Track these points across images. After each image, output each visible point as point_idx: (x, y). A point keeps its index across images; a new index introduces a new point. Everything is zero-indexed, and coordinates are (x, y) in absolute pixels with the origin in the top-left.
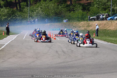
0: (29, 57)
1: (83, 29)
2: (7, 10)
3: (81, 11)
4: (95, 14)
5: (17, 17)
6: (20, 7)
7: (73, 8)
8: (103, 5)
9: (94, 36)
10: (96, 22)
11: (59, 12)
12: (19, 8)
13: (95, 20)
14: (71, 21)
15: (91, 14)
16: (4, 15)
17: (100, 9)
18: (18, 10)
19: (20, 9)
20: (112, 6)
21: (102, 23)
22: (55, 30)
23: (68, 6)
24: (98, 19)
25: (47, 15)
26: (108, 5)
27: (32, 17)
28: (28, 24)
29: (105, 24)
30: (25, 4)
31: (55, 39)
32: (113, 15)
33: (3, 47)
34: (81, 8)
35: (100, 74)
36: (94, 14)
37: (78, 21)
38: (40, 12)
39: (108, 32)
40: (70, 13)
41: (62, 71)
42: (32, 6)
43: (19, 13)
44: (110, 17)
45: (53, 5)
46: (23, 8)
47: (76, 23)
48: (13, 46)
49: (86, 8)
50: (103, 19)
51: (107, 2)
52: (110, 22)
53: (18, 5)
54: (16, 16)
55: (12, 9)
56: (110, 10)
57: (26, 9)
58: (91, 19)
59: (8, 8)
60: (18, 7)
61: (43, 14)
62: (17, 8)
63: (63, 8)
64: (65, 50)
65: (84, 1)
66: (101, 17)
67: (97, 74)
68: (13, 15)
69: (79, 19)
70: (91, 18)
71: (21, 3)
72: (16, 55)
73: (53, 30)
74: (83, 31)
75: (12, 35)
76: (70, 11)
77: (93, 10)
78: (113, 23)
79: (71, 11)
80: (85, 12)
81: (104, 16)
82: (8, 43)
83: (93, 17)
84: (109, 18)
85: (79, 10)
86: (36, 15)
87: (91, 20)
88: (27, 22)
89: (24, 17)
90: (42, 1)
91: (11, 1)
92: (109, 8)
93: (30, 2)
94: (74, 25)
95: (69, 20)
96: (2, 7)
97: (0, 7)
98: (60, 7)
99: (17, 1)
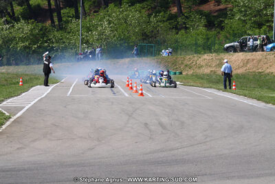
0: (81, 137)
1: (207, 71)
2: (30, 27)
3: (202, 29)
4: (235, 36)
5: (53, 43)
6: (60, 19)
7: (185, 23)
8: (255, 16)
9: (234, 87)
10: (240, 56)
11: (152, 31)
12: (57, 23)
13: (235, 51)
14: (179, 52)
15: (227, 38)
16: (23, 39)
17: (248, 26)
18: (54, 26)
19: (59, 25)
21: (253, 57)
24: (243, 47)
25: (122, 39)
26: (266, 15)
27: (87, 42)
28: (79, 60)
29: (260, 60)
30: (73, 11)
31: (142, 94)
33: (19, 114)
34: (203, 21)
35: (248, 178)
37: (197, 52)
38: (108, 32)
39: (267, 78)
40: (177, 33)
41: (159, 171)
42: (88, 18)
43: (58, 34)
44: (271, 43)
45: (137, 15)
46: (67, 22)
47: (191, 56)
48: (43, 110)
49: (214, 22)
50: (254, 49)
51: (265, 8)
52: (271, 56)
53: (55, 14)
54: (50, 40)
55: (40, 25)
56: (271, 27)
57: (73, 25)
58: (228, 47)
59: (33, 23)
60: (56, 20)
61: (114, 36)
62: (53, 22)
63: (160, 22)
64: (165, 120)
65: (210, 7)
66: (250, 43)
67: (240, 177)
68: (43, 38)
69: (200, 49)
70: (228, 45)
71: (62, 11)
72: (51, 133)
74: (208, 75)
75: (40, 85)
76: (176, 28)
77: (231, 28)
79: (180, 29)
80: (213, 32)
81: (258, 42)
82: (32, 103)
83: (232, 44)
84: (270, 46)
85: (198, 26)
86: (98, 40)
87: (227, 50)
88: (77, 54)
89: (69, 43)
90: (111, 6)
91: (39, 5)
92: (268, 21)
93: (83, 7)
94: (186, 62)
95: (175, 50)
96: (17, 20)
97: (14, 18)
98: (153, 19)
99: (53, 6)
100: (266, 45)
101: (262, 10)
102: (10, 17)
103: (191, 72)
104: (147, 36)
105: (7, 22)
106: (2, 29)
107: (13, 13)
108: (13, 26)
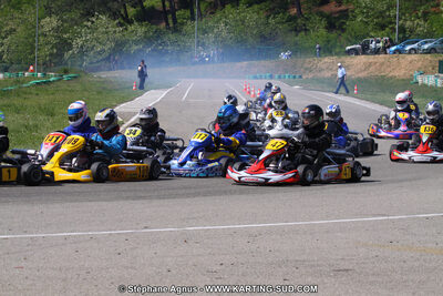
1: (328, 74)
2: (144, 29)
3: (323, 31)
5: (168, 46)
6: (175, 21)
7: (304, 25)
8: (378, 17)
9: (355, 92)
10: (362, 58)
11: (271, 34)
12: (171, 25)
13: (357, 54)
14: (299, 54)
15: (348, 39)
16: (136, 42)
17: (370, 28)
18: (169, 28)
19: (174, 27)
20: (400, 19)
21: (375, 60)
22: (261, 78)
23: (292, 19)
24: (365, 50)
26: (389, 16)
27: (203, 45)
28: (194, 64)
29: (382, 64)
30: (188, 13)
32: (401, 40)
34: (324, 23)
36: (356, 38)
38: (224, 34)
39: (390, 82)
40: (297, 35)
42: (204, 20)
43: (172, 37)
44: (394, 45)
45: (255, 16)
46: (183, 24)
47: (311, 59)
49: (335, 24)
50: (376, 51)
51: (388, 9)
52: (394, 59)
53: (170, 16)
54: (164, 42)
55: (154, 27)
56: (394, 29)
57: (188, 27)
58: (349, 50)
59: (147, 25)
60: (170, 21)
61: (231, 38)
62: (168, 24)
63: (279, 23)
65: (331, 8)
66: (372, 46)
68: (157, 40)
70: (349, 48)
71: (177, 13)
73: (256, 78)
74: (329, 79)
75: (155, 89)
76: (296, 30)
77: (353, 30)
78: (401, 60)
79: (300, 31)
80: (333, 35)
81: (381, 44)
83: (354, 47)
84: (393, 48)
85: (318, 28)
86: (214, 42)
87: (349, 52)
88: (192, 57)
89: (185, 46)
90: (228, 6)
91: (153, 7)
92: (391, 23)
93: (199, 8)
94: (306, 66)
95: (294, 53)
96: (131, 22)
97: (127, 21)
98: (271, 21)
99: (168, 8)
100: (389, 47)
101: (385, 12)
102: (124, 19)
103: (311, 76)
104: (265, 38)
105: (120, 25)
106: (115, 32)
107: (127, 15)
108: (126, 29)
